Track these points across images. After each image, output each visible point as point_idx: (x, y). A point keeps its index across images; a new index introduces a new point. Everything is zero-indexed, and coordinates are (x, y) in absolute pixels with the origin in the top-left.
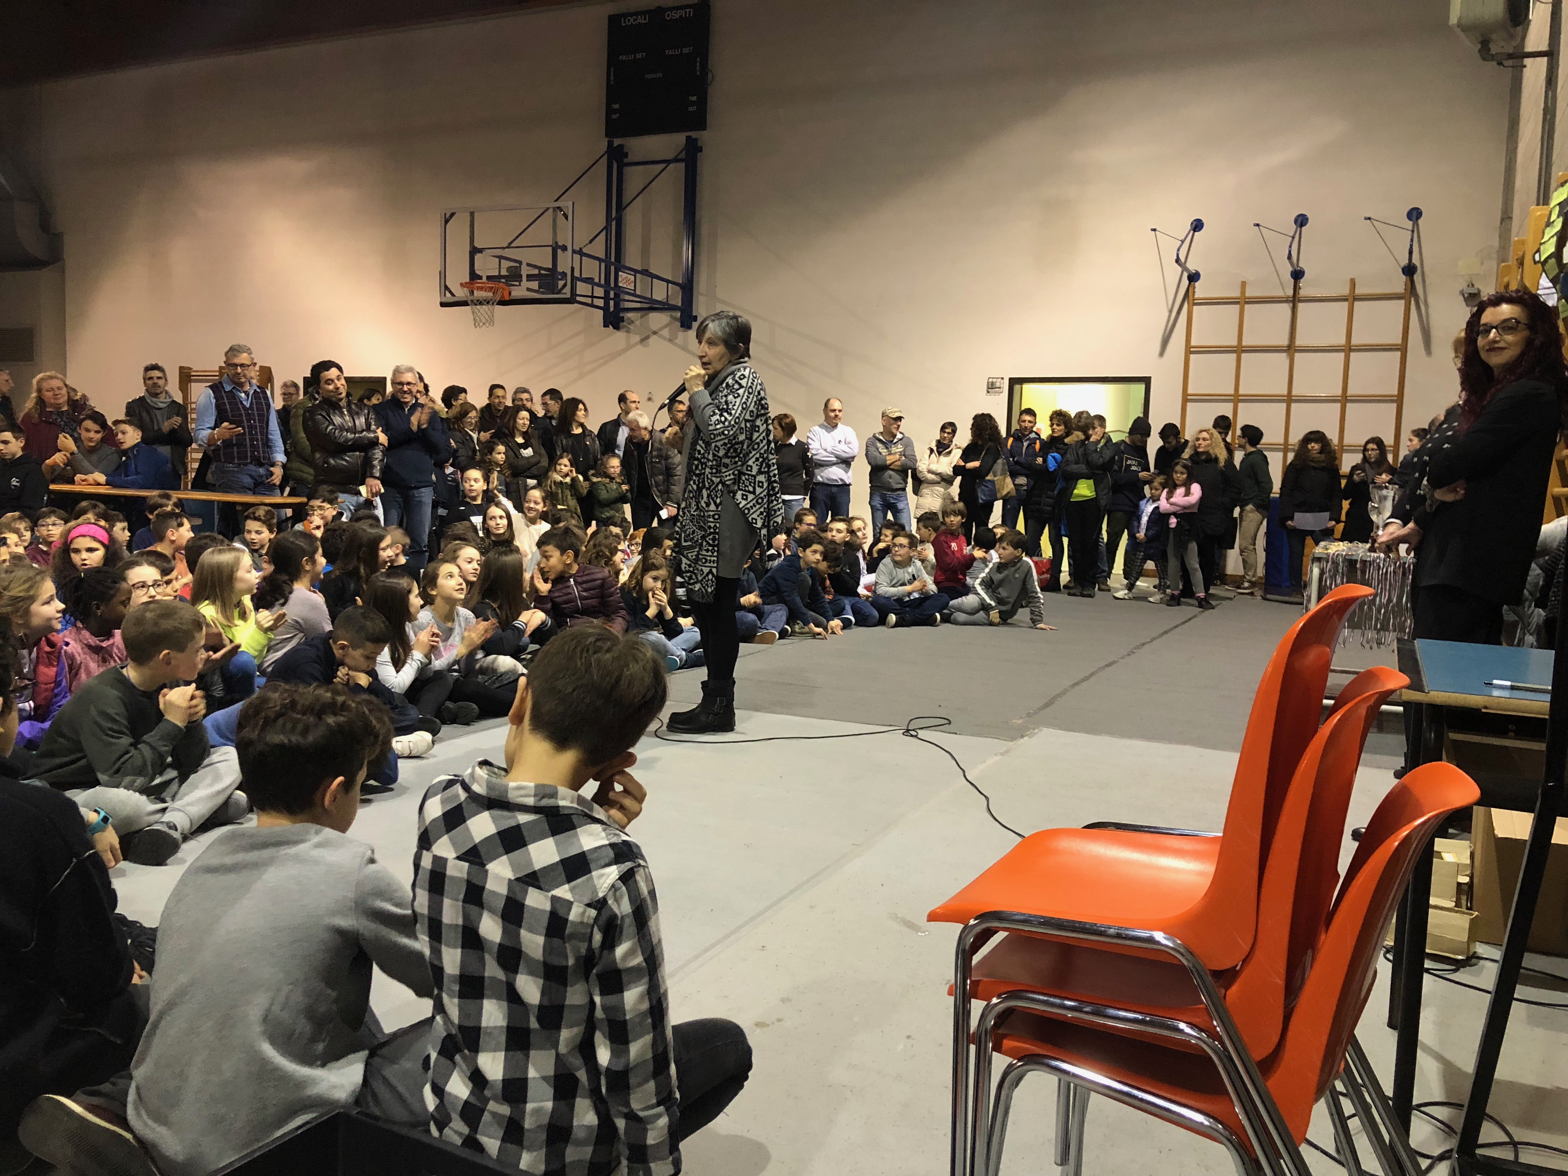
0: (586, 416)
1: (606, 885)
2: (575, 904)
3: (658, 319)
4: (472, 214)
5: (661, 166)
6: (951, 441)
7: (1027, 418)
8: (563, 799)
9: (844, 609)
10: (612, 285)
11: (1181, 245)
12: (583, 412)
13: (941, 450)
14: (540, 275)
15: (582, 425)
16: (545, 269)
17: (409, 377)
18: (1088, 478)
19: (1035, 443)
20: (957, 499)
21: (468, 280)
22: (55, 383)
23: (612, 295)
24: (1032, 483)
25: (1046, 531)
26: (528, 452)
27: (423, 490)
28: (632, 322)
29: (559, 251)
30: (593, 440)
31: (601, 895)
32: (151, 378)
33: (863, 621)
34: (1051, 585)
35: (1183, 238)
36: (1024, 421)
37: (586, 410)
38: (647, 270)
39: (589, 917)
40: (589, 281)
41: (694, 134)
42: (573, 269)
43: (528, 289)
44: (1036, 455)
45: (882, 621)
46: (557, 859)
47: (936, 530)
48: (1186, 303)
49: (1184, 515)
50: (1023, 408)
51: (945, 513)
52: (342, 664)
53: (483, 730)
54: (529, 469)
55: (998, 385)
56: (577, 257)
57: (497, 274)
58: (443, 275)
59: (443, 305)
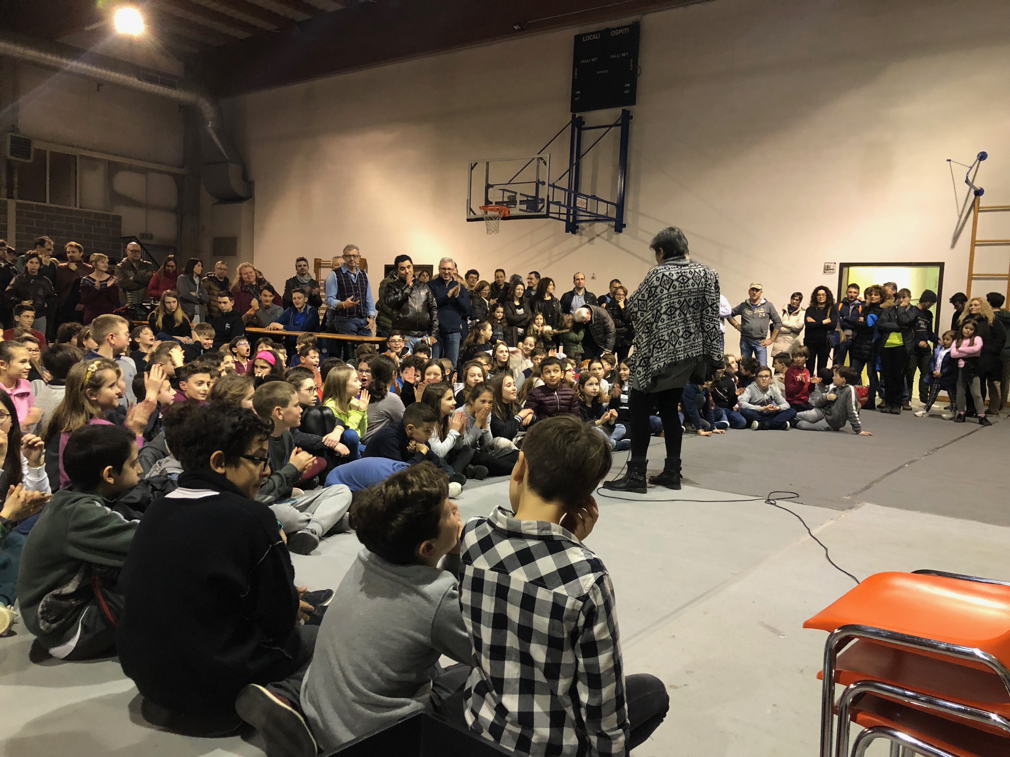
0: (554, 289)
1: (588, 586)
2: (569, 598)
3: (600, 227)
4: (488, 163)
5: (604, 130)
6: (799, 305)
7: (853, 290)
8: (555, 531)
9: (722, 416)
10: (572, 205)
11: (970, 170)
12: (552, 286)
13: (791, 311)
14: (527, 201)
15: (551, 295)
16: (530, 197)
17: (449, 265)
18: (897, 331)
19: (859, 307)
20: (802, 344)
21: (484, 205)
22: (249, 269)
23: (572, 213)
24: (856, 334)
25: (865, 367)
26: (520, 311)
27: (454, 334)
28: (584, 229)
29: (540, 185)
30: (558, 304)
31: (585, 592)
32: (300, 266)
33: (735, 425)
34: (869, 405)
35: (971, 165)
36: (851, 292)
37: (554, 285)
38: (595, 196)
39: (578, 606)
40: (558, 203)
41: (626, 108)
42: (548, 196)
43: (520, 210)
44: (860, 316)
45: (749, 426)
46: (555, 569)
47: (787, 365)
48: (973, 210)
49: (970, 359)
50: (849, 284)
51: (794, 355)
52: (413, 439)
53: (491, 484)
54: (520, 322)
55: (832, 268)
56: (551, 189)
57: (501, 200)
58: (469, 202)
59: (468, 220)
